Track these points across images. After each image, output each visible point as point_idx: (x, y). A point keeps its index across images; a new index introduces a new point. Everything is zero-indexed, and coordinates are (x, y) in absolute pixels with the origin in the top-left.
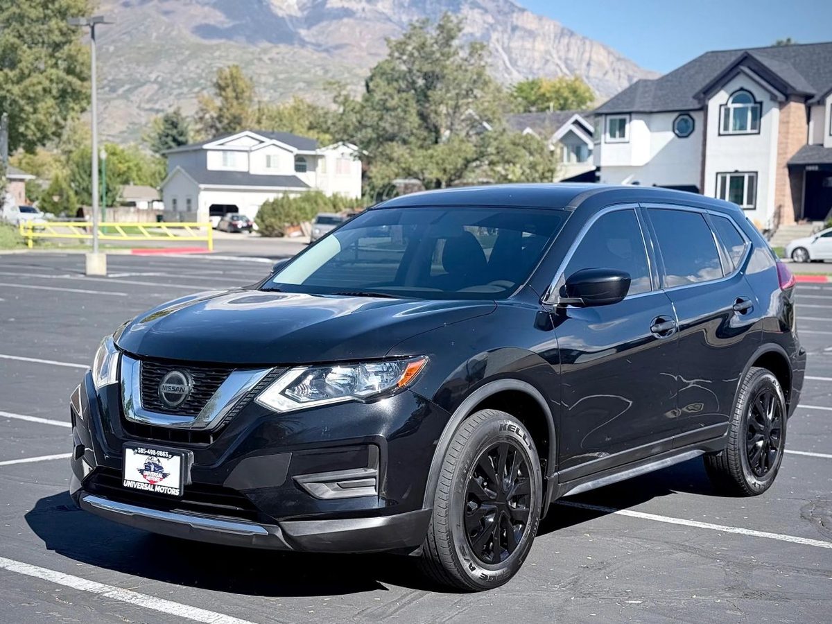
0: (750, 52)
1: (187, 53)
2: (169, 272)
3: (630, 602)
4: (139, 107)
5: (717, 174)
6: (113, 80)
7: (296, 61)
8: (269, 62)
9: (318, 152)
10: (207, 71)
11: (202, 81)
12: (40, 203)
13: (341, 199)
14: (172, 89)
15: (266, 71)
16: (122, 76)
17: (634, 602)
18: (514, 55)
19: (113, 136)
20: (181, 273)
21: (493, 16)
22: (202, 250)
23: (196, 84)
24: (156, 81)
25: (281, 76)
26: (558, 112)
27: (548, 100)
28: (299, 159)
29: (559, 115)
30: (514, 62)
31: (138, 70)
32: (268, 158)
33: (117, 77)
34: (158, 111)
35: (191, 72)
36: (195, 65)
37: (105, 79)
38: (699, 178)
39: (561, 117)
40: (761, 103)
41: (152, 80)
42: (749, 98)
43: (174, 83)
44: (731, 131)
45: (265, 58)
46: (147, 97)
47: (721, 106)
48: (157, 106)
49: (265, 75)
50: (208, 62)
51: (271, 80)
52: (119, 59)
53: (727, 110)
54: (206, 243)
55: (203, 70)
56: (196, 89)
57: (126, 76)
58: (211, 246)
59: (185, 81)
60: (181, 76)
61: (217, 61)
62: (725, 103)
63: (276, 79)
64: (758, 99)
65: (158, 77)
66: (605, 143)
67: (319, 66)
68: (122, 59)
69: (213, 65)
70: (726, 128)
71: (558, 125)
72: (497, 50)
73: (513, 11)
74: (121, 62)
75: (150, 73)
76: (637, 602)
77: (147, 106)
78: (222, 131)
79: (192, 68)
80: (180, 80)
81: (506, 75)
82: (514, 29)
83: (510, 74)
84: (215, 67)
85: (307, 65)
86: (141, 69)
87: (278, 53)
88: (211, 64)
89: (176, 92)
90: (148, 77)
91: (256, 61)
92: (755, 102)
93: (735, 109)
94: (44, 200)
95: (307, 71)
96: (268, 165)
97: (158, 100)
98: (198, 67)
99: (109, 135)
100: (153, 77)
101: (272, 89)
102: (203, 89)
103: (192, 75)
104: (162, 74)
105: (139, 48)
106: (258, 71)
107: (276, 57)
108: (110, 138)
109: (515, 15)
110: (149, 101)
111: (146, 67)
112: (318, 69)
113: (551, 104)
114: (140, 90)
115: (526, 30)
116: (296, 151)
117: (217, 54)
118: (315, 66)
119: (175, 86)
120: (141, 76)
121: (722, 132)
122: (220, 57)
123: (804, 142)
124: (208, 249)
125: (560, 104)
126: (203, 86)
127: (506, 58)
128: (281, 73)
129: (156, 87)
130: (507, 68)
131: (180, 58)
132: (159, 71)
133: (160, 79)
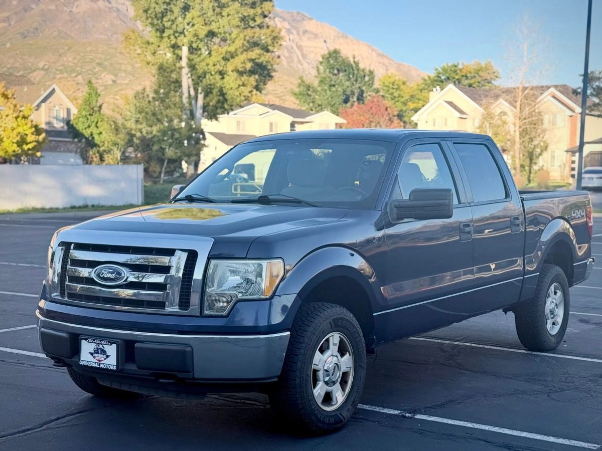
1: (66, 48)
6: (11, 68)
10: (81, 61)
11: (78, 69)
16: (17, 65)
18: (304, 52)
21: (289, 23)
23: (73, 70)
24: (43, 69)
30: (304, 56)
31: (30, 60)
33: (14, 66)
35: (70, 62)
36: (72, 57)
37: (5, 66)
41: (41, 67)
43: (57, 70)
49: (125, 64)
50: (82, 54)
51: (130, 68)
52: (15, 53)
55: (78, 61)
56: (74, 75)
57: (20, 64)
59: (66, 68)
60: (62, 65)
65: (45, 65)
68: (18, 52)
69: (86, 57)
72: (292, 48)
73: (304, 20)
74: (17, 54)
75: (39, 62)
79: (70, 59)
80: (61, 68)
81: (299, 66)
82: (305, 32)
83: (302, 65)
84: (88, 58)
86: (32, 60)
88: (84, 56)
90: (37, 65)
91: (118, 55)
98: (74, 59)
100: (41, 65)
101: (130, 74)
102: (79, 74)
103: (70, 64)
104: (47, 63)
105: (31, 44)
106: (120, 61)
109: (305, 22)
111: (36, 58)
114: (30, 75)
115: (312, 33)
117: (89, 49)
119: (58, 72)
120: (32, 65)
126: (79, 72)
127: (299, 54)
129: (42, 73)
130: (299, 61)
131: (61, 51)
132: (46, 61)
133: (46, 67)
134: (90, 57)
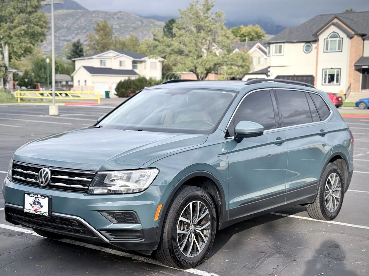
0: (337, 15)
1: (80, 15)
2: (85, 114)
3: (357, 262)
4: (59, 39)
5: (323, 69)
7: (129, 18)
8: (117, 19)
9: (143, 59)
11: (87, 27)
12: (19, 82)
13: (153, 81)
14: (74, 31)
15: (115, 23)
17: (358, 262)
19: (47, 52)
20: (91, 114)
22: (95, 103)
23: (84, 28)
24: (66, 27)
25: (123, 25)
26: (250, 42)
27: (245, 36)
28: (134, 62)
29: (250, 43)
32: (121, 62)
34: (67, 41)
36: (84, 20)
38: (315, 71)
39: (251, 44)
40: (342, 38)
42: (337, 35)
44: (329, 51)
45: (115, 17)
46: (63, 34)
47: (325, 39)
48: (67, 39)
50: (90, 19)
51: (118, 27)
53: (327, 41)
54: (97, 100)
55: (87, 23)
56: (84, 31)
58: (99, 102)
60: (78, 25)
61: (94, 18)
62: (326, 38)
63: (120, 26)
64: (341, 37)
65: (67, 25)
66: (273, 56)
67: (139, 20)
70: (327, 49)
71: (250, 47)
75: (64, 24)
76: (360, 262)
77: (63, 39)
78: (99, 50)
79: (83, 22)
80: (77, 27)
85: (134, 20)
86: (60, 22)
87: (121, 15)
89: (75, 32)
91: (111, 19)
92: (340, 38)
93: (331, 41)
94: (21, 81)
95: (134, 23)
96: (121, 65)
97: (67, 36)
99: (46, 52)
100: (65, 25)
101: (118, 31)
102: (88, 31)
103: (83, 25)
106: (112, 23)
107: (120, 16)
108: (46, 53)
110: (63, 36)
111: (62, 21)
112: (139, 22)
113: (247, 38)
114: (60, 31)
116: (133, 59)
117: (94, 15)
118: (138, 20)
119: (75, 29)
120: (60, 25)
121: (325, 51)
122: (95, 17)
123: (361, 55)
124: (98, 103)
125: (250, 38)
126: (88, 29)
128: (122, 23)
129: (66, 30)
131: (77, 17)
132: (68, 23)
133: (68, 26)
134: (94, 20)
